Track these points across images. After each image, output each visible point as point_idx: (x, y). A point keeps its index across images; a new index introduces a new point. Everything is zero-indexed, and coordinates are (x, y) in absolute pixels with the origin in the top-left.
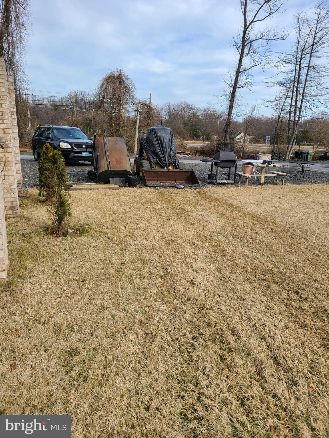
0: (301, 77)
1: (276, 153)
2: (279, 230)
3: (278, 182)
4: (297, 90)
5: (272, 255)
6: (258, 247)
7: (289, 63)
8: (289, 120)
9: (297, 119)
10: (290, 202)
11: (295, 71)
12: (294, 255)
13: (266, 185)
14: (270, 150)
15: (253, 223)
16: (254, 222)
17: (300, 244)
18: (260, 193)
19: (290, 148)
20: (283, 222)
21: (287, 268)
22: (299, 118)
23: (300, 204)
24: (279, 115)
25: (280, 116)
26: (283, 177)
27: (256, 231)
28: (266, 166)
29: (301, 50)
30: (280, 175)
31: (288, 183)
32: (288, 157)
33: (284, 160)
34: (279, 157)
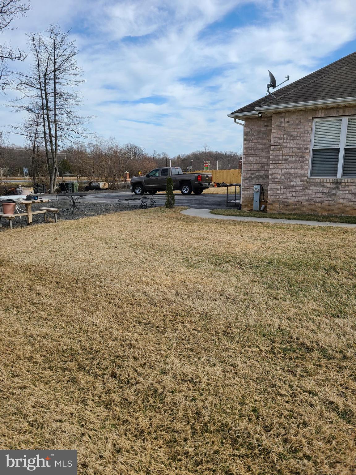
0: (49, 104)
1: (39, 186)
2: (67, 283)
3: (50, 219)
4: (48, 118)
5: (67, 323)
6: (45, 315)
7: (32, 87)
8: (46, 150)
9: (54, 148)
10: (70, 241)
11: (42, 97)
12: (94, 314)
13: (36, 224)
14: (32, 183)
15: (30, 280)
16: (32, 277)
17: (96, 295)
18: (31, 236)
19: (53, 180)
20: (68, 270)
21: (91, 339)
22: (56, 147)
23: (81, 243)
24: (33, 143)
25: (34, 145)
26: (55, 213)
27: (37, 292)
28: (31, 202)
29: (44, 74)
30: (51, 211)
31: (61, 219)
32: (53, 189)
33: (49, 193)
34: (43, 190)
